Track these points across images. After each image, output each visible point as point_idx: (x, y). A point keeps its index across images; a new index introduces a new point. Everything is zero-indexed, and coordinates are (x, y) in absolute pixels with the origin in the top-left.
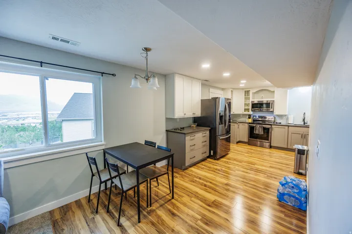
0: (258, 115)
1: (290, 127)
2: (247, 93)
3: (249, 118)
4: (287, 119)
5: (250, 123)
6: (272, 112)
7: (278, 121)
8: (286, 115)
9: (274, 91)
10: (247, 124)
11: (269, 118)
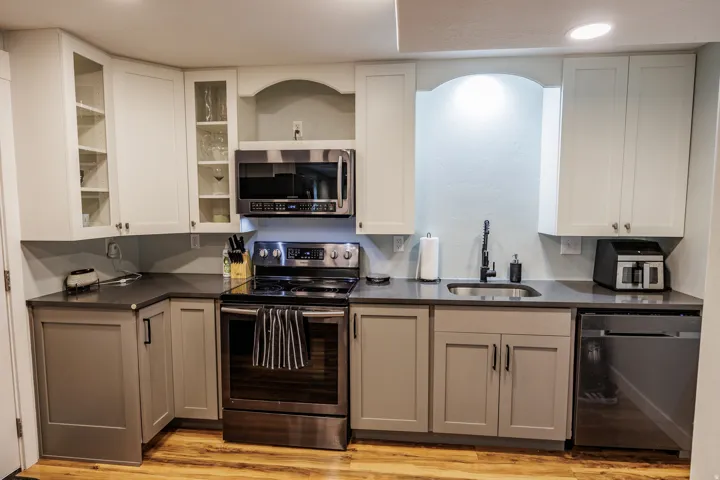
0: (281, 236)
1: (438, 312)
2: (210, 97)
3: (236, 258)
4: (415, 256)
5: (228, 298)
6: (348, 220)
7: (377, 267)
8: (406, 237)
9: (351, 97)
10: (209, 307)
11: (338, 251)
